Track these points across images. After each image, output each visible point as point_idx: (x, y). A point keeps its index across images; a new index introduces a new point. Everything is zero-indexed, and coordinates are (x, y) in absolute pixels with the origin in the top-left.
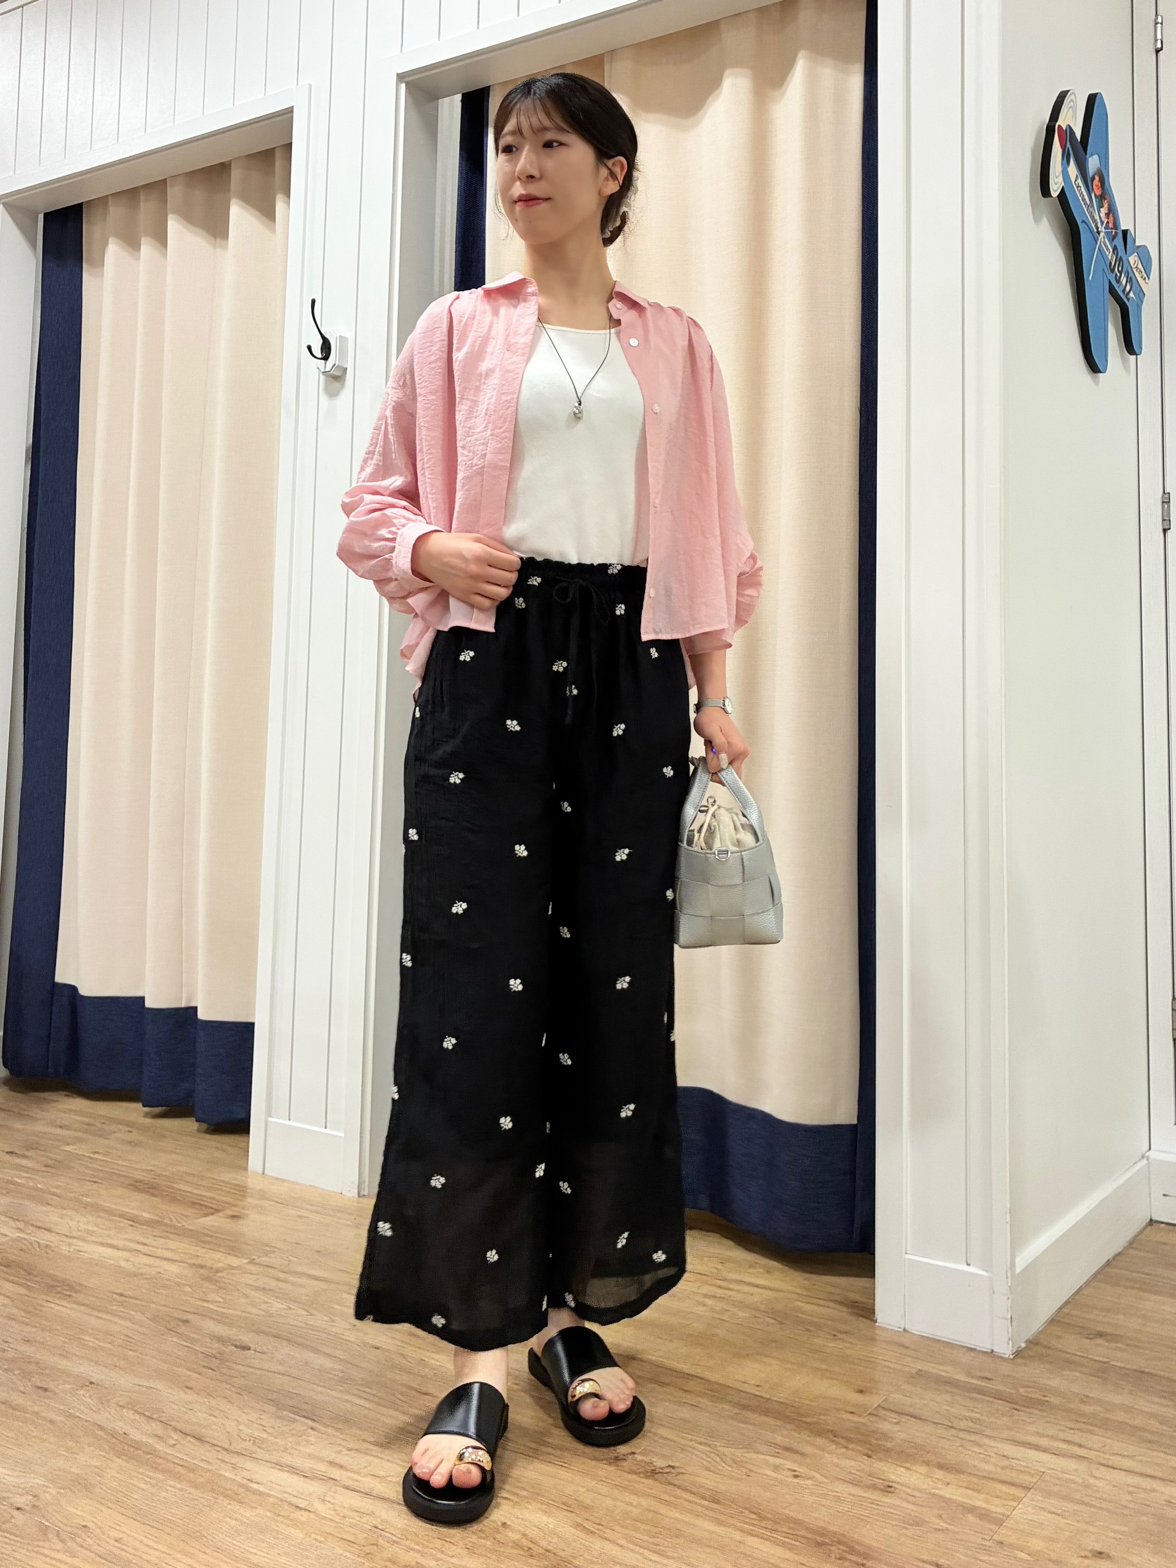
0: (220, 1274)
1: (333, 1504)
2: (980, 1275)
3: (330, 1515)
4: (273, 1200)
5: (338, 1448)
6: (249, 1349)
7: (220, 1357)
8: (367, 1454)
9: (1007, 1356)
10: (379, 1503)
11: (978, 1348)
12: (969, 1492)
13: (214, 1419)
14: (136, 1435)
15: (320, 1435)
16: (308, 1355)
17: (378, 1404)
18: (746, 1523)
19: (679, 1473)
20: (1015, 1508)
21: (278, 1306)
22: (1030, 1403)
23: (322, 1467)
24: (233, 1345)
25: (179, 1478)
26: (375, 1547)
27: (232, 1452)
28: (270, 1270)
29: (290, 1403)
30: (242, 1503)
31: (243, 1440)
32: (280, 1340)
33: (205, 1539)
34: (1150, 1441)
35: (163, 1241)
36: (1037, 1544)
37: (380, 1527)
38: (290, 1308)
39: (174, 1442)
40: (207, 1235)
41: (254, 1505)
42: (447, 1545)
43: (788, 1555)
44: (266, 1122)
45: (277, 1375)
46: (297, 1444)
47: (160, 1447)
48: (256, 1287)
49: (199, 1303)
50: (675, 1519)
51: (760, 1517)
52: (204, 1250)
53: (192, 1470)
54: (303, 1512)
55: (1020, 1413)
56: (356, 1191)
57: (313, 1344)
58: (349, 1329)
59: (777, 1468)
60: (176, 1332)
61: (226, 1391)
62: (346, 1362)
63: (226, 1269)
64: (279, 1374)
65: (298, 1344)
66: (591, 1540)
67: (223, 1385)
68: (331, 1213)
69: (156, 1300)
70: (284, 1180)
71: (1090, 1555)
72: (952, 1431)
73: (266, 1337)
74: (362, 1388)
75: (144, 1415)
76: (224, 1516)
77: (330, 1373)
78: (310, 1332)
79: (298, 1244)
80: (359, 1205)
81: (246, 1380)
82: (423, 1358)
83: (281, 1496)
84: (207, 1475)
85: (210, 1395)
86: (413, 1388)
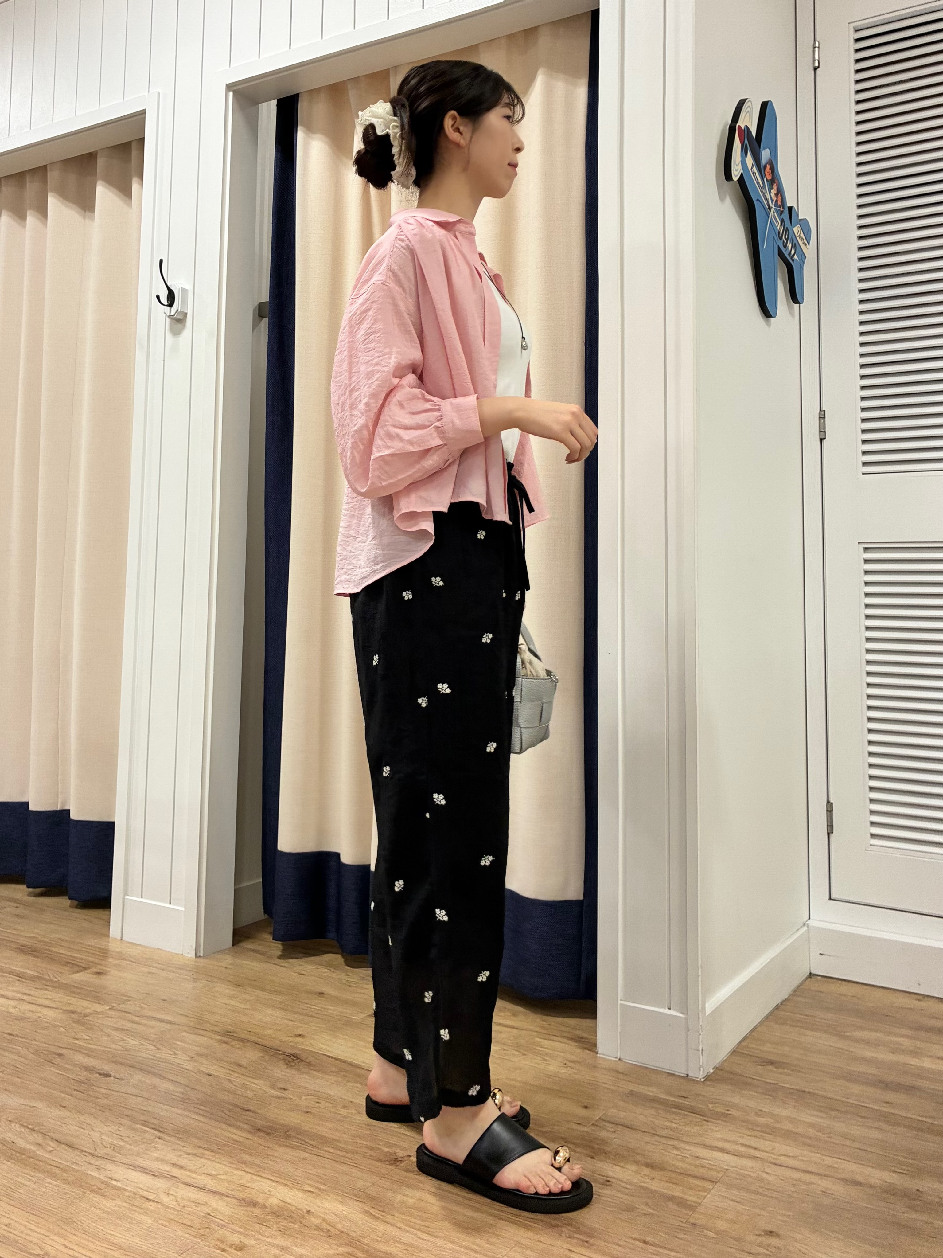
0: (87, 1018)
1: (175, 1196)
2: (680, 1017)
3: (173, 1205)
4: (129, 961)
5: (180, 1153)
6: (110, 1076)
7: (87, 1082)
8: (202, 1157)
9: (699, 1080)
10: (211, 1196)
11: (677, 1074)
12: (670, 1185)
13: (82, 1130)
14: (21, 1143)
16: (156, 1081)
17: (211, 1119)
20: (705, 1197)
21: (132, 1042)
22: (716, 1116)
23: (167, 1168)
24: (97, 1073)
25: (54, 1176)
26: (208, 1230)
27: (97, 1156)
28: (128, 1015)
29: (142, 1118)
30: (105, 1196)
31: (106, 1147)
32: (133, 1069)
33: (75, 1224)
34: (809, 1145)
35: (42, 992)
36: (722, 1225)
37: (212, 1214)
38: (142, 1045)
39: (51, 1149)
40: (77, 987)
41: (114, 1198)
42: (264, 1228)
44: (124, 899)
45: (132, 1096)
46: (147, 1149)
47: (40, 1153)
48: (116, 1027)
49: (71, 1040)
52: (75, 1000)
53: (66, 1170)
54: (151, 1203)
56: (194, 952)
57: (160, 1072)
58: (187, 1060)
60: (53, 1063)
61: (92, 1109)
62: (185, 1085)
63: (92, 1014)
64: (134, 1095)
65: (149, 1072)
66: (376, 1224)
67: (90, 1104)
68: (175, 970)
69: (37, 1038)
70: (136, 944)
71: (763, 1234)
72: (657, 1138)
73: (123, 1067)
74: (198, 1106)
75: (28, 1128)
76: (91, 1206)
77: (173, 1095)
78: (158, 1063)
79: (149, 994)
80: (196, 964)
81: (108, 1100)
82: (245, 1082)
83: (135, 1191)
84: (77, 1174)
85: (79, 1112)
86: (238, 1105)
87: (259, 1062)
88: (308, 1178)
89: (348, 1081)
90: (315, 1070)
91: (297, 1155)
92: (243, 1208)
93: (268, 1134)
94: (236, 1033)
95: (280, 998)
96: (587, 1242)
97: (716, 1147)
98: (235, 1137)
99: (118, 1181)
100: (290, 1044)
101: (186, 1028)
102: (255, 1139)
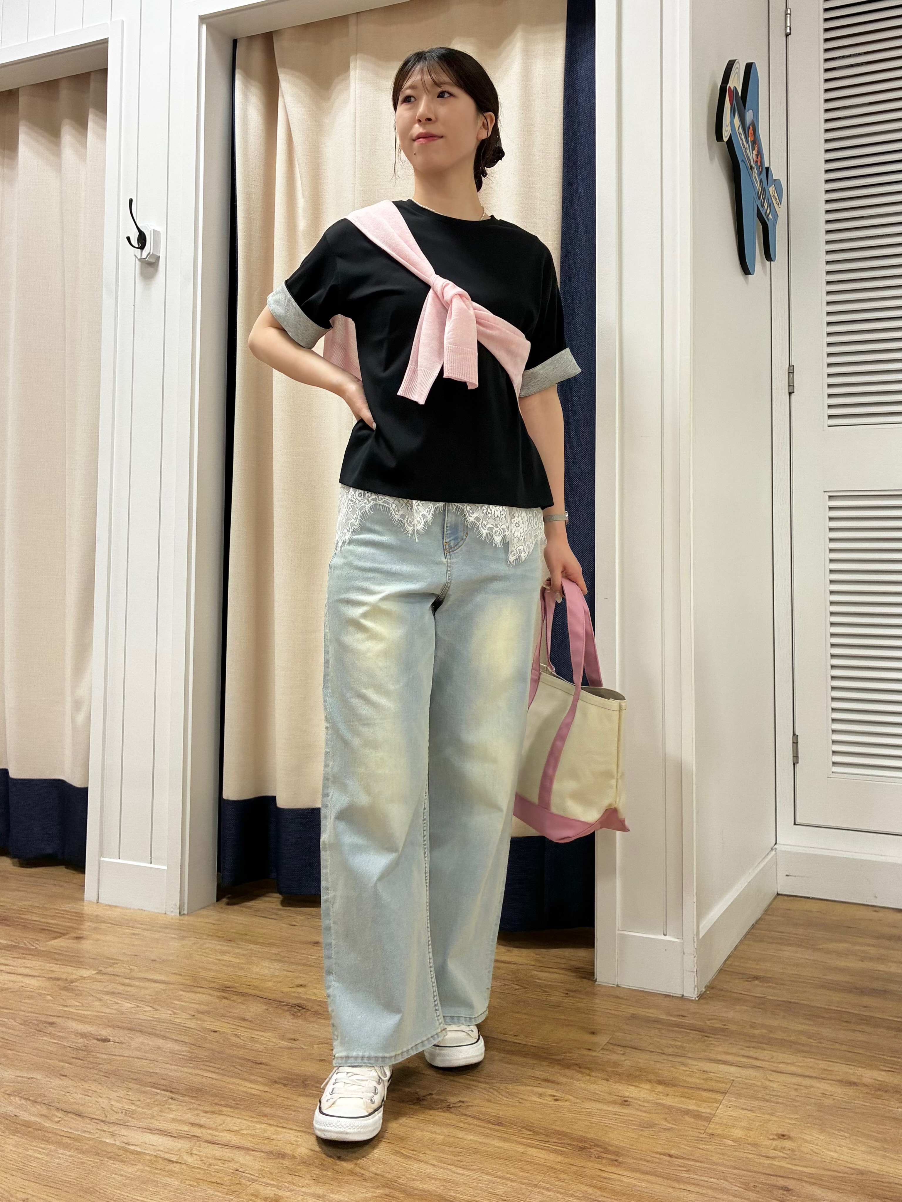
0: (74, 984)
1: (199, 1156)
2: (674, 941)
3: (198, 1164)
4: (108, 923)
5: (196, 1112)
6: (109, 1041)
7: (86, 1049)
8: (220, 1114)
9: (693, 998)
10: (237, 1152)
11: (672, 994)
12: (683, 1099)
13: (88, 1098)
14: (25, 1116)
16: (160, 1042)
17: (223, 1075)
18: (524, 1138)
19: (468, 1106)
20: (718, 1108)
21: (127, 1005)
22: (715, 1031)
23: (186, 1128)
24: (94, 1039)
25: (66, 1147)
26: (239, 1186)
27: (109, 1123)
28: (117, 978)
29: (150, 1080)
30: (125, 1162)
31: (116, 1112)
32: (134, 1032)
34: (804, 1052)
35: (20, 961)
36: (738, 1133)
37: (241, 1170)
38: (138, 1006)
39: (59, 1119)
40: (59, 954)
41: (133, 1162)
42: (297, 1178)
43: (560, 1158)
44: (99, 861)
45: (136, 1059)
46: (160, 1111)
47: (47, 1124)
48: (107, 992)
49: (60, 1008)
50: (471, 1140)
51: (534, 1132)
52: (58, 966)
53: (76, 1140)
54: (175, 1165)
55: (710, 1039)
56: (178, 911)
57: (162, 1033)
58: (189, 1019)
59: (540, 1095)
60: (45, 1033)
61: (95, 1075)
62: (192, 1044)
63: (78, 979)
65: (149, 1034)
66: (409, 1163)
67: (92, 1071)
68: (159, 930)
69: (23, 1008)
70: (116, 907)
71: (776, 1137)
72: (664, 1057)
73: (121, 1031)
74: (207, 1064)
75: (30, 1100)
76: (112, 1173)
77: (180, 1055)
78: (157, 1023)
79: (136, 955)
80: (181, 922)
81: (111, 1065)
82: (253, 1036)
83: (155, 1154)
84: (90, 1142)
85: (82, 1080)
86: (249, 1060)
87: (265, 1014)
90: (322, 1018)
92: (271, 1161)
93: (285, 1085)
94: (236, 988)
95: (274, 950)
96: (616, 1161)
97: (720, 1061)
98: (253, 1091)
99: (135, 1145)
100: (293, 994)
101: (182, 987)
102: (273, 1091)
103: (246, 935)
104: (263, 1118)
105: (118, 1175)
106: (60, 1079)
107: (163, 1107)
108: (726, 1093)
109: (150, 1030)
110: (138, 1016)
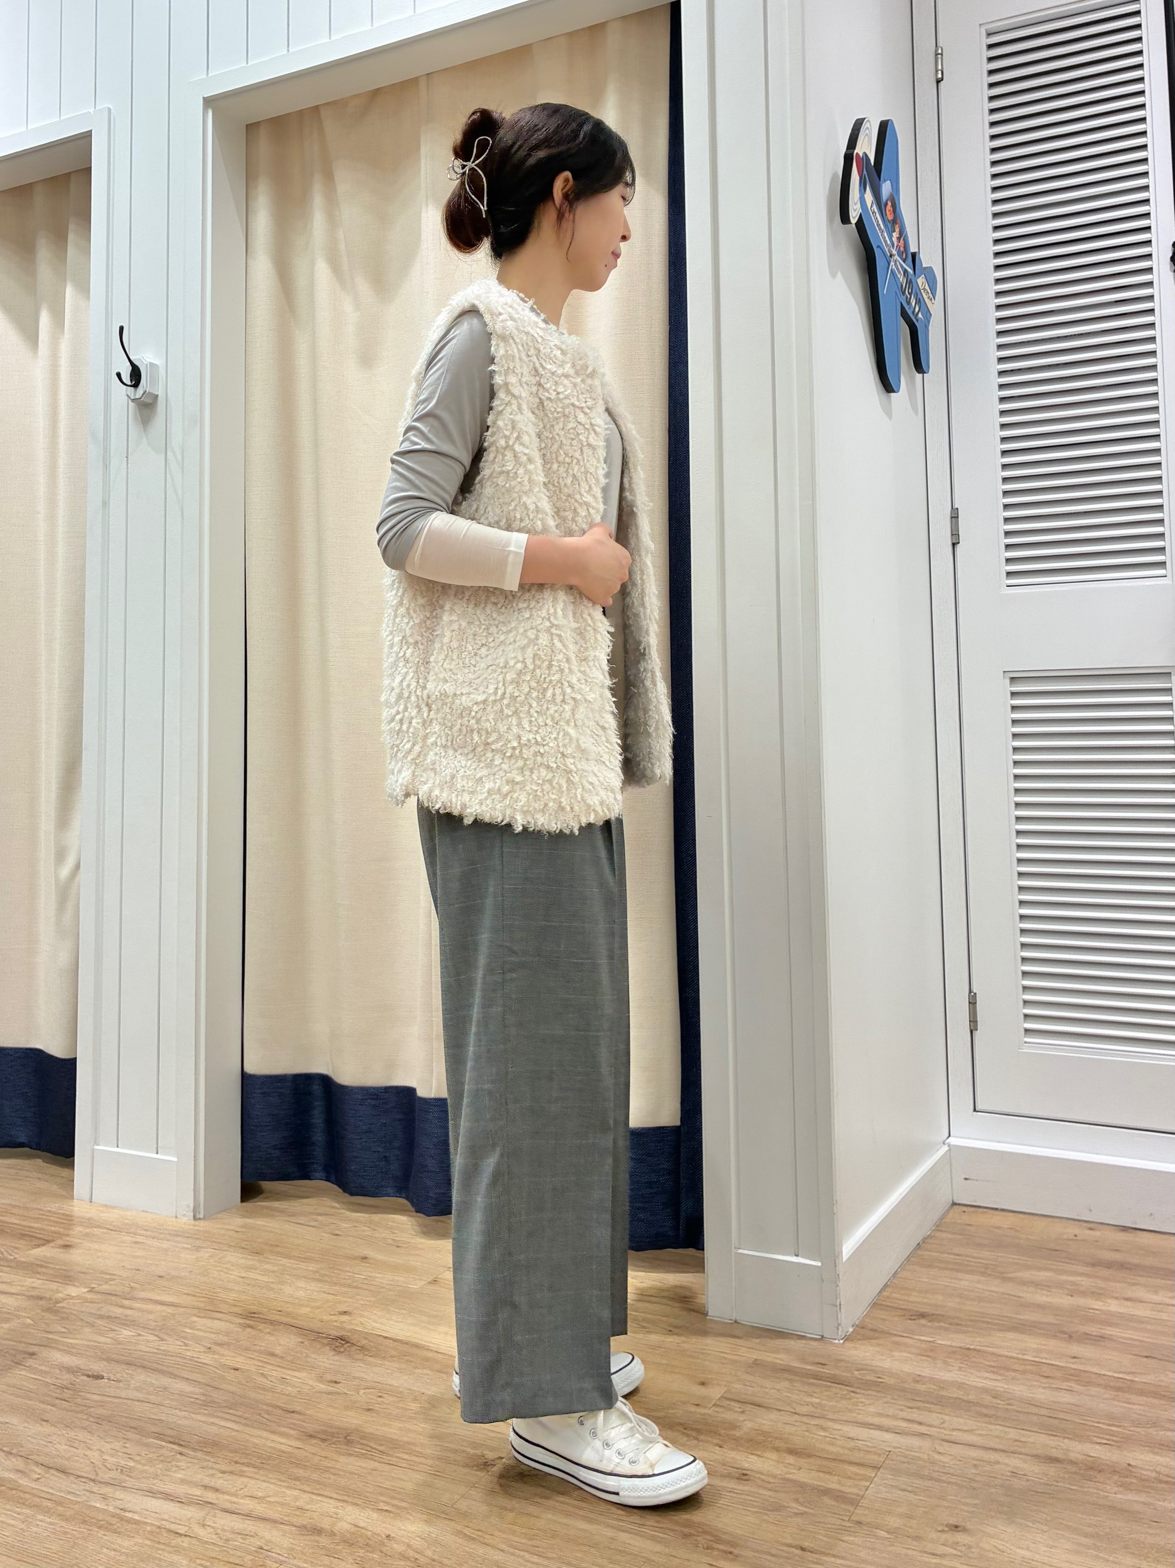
0: (59, 1305)
1: (213, 1528)
2: (811, 1265)
3: (212, 1539)
4: (104, 1228)
5: (211, 1472)
6: (102, 1378)
7: (72, 1387)
8: (242, 1476)
9: (837, 1341)
11: (808, 1335)
12: (823, 1475)
13: (75, 1450)
15: (189, 1459)
16: (165, 1381)
17: (246, 1425)
18: (614, 1519)
20: (867, 1488)
21: (126, 1333)
23: (197, 1492)
24: (84, 1375)
25: (47, 1511)
27: (101, 1482)
28: (113, 1298)
29: (155, 1429)
30: (119, 1533)
31: (110, 1470)
32: (133, 1368)
34: (987, 1415)
36: (894, 1521)
37: (265, 1548)
38: (139, 1335)
39: (37, 1476)
40: (42, 1266)
41: (131, 1534)
42: (336, 1560)
44: (93, 1150)
45: (136, 1403)
46: (166, 1470)
47: (23, 1482)
48: (100, 1315)
49: (44, 1335)
50: (548, 1519)
52: (39, 1281)
53: (58, 1502)
54: (183, 1538)
56: (192, 1214)
57: (170, 1370)
58: (205, 1352)
60: (24, 1366)
61: (84, 1422)
62: (207, 1385)
63: (66, 1299)
64: (138, 1401)
65: (154, 1370)
66: (475, 1547)
67: (80, 1415)
68: (168, 1237)
70: (113, 1207)
71: (946, 1529)
72: (797, 1417)
73: (119, 1366)
74: (227, 1410)
76: (102, 1547)
77: (192, 1398)
78: (164, 1357)
79: (138, 1270)
80: (196, 1228)
81: (104, 1409)
82: (283, 1376)
83: (158, 1524)
84: (76, 1507)
85: (68, 1427)
86: (278, 1406)
87: (299, 1349)
88: (381, 1494)
89: (416, 1368)
90: (371, 1356)
91: (364, 1465)
92: (304, 1537)
93: (323, 1441)
94: (262, 1314)
95: (312, 1267)
96: (730, 1553)
97: (872, 1425)
98: (283, 1448)
99: (134, 1512)
100: (335, 1324)
101: (195, 1311)
102: (308, 1448)
103: (277, 1246)
104: (294, 1482)
105: (110, 1550)
106: (42, 1425)
107: (169, 1465)
108: (880, 1468)
109: (155, 1365)
110: (139, 1347)
